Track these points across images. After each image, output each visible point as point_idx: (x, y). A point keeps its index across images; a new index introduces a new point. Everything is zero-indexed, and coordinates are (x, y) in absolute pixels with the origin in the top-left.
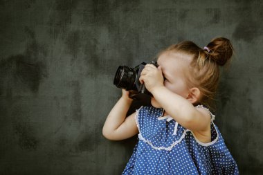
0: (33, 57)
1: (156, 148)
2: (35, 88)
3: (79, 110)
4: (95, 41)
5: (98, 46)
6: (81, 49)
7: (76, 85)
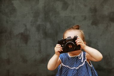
0: (26, 33)
1: (71, 68)
2: (26, 43)
3: (41, 50)
4: (46, 27)
5: (46, 29)
6: (41, 30)
7: (39, 42)
